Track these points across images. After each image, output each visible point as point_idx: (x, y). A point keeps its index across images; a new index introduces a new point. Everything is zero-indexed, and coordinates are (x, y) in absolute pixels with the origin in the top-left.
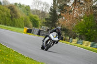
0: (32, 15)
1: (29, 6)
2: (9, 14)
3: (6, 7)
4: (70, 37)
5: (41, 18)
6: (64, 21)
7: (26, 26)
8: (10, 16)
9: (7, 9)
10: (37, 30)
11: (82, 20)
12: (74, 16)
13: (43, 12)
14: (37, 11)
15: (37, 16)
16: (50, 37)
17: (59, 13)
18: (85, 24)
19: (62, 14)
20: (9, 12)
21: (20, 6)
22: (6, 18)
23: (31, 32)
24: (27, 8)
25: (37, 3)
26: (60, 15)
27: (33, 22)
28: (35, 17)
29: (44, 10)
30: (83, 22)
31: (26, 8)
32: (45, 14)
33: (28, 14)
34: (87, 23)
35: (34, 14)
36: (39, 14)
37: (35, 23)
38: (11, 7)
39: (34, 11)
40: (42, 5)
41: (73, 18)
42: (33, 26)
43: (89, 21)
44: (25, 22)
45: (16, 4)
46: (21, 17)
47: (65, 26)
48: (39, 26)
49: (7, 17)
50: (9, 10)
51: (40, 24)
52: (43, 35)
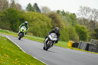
0: (78, 25)
1: (74, 14)
2: (50, 24)
3: (46, 15)
7: (72, 39)
8: (52, 26)
9: (47, 18)
10: (84, 44)
13: (92, 21)
14: (85, 20)
15: (84, 26)
20: (50, 22)
21: (64, 14)
22: (47, 29)
23: (77, 47)
24: (72, 17)
25: (85, 11)
27: (80, 34)
29: (93, 19)
31: (70, 16)
32: (95, 24)
33: (73, 25)
35: (81, 24)
37: (82, 35)
38: (53, 15)
40: (91, 13)
42: (80, 39)
44: (69, 34)
45: (58, 11)
46: (65, 28)
48: (88, 40)
49: (48, 27)
50: (51, 19)
51: (88, 36)
52: (92, 50)
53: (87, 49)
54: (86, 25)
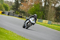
4: (26, 16)
5: (10, 5)
6: (22, 7)
7: (1, 10)
10: (7, 12)
11: (33, 6)
12: (29, 4)
13: (11, 2)
15: (7, 4)
16: (30, 21)
17: (20, 3)
18: (35, 9)
19: (22, 3)
23: (4, 14)
26: (20, 4)
27: (5, 8)
28: (7, 5)
29: (11, 1)
30: (34, 7)
32: (12, 3)
33: (2, 4)
34: (36, 8)
35: (6, 3)
36: (9, 3)
39: (6, 2)
41: (28, 5)
42: (5, 10)
43: (37, 7)
44: (0, 8)
47: (24, 10)
48: (9, 10)
51: (9, 9)
52: (11, 15)
53: (9, 15)
54: (8, 4)
